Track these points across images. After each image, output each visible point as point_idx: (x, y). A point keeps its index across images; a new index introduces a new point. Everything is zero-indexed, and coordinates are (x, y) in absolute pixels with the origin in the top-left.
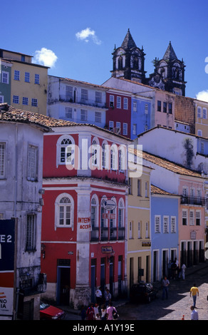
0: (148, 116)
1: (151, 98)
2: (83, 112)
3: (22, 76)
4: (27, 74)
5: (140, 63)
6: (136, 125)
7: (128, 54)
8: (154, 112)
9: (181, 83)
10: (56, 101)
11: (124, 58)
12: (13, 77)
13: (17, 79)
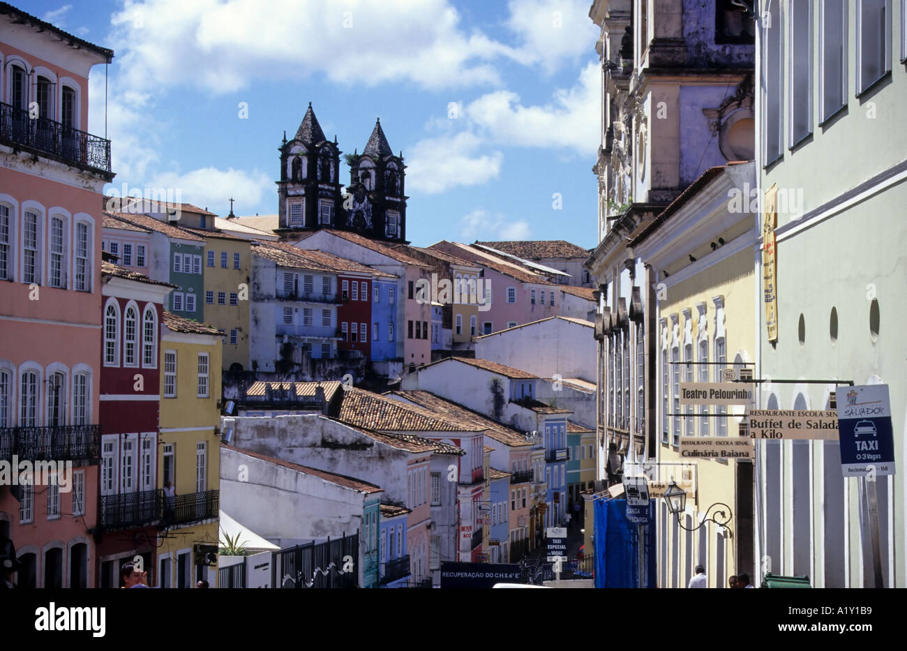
0: (393, 307)
1: (399, 277)
2: (306, 311)
3: (218, 259)
4: (224, 255)
5: (332, 170)
6: (377, 324)
7: (312, 153)
8: (403, 300)
9: (399, 200)
10: (269, 298)
11: (305, 161)
12: (206, 263)
13: (211, 264)
